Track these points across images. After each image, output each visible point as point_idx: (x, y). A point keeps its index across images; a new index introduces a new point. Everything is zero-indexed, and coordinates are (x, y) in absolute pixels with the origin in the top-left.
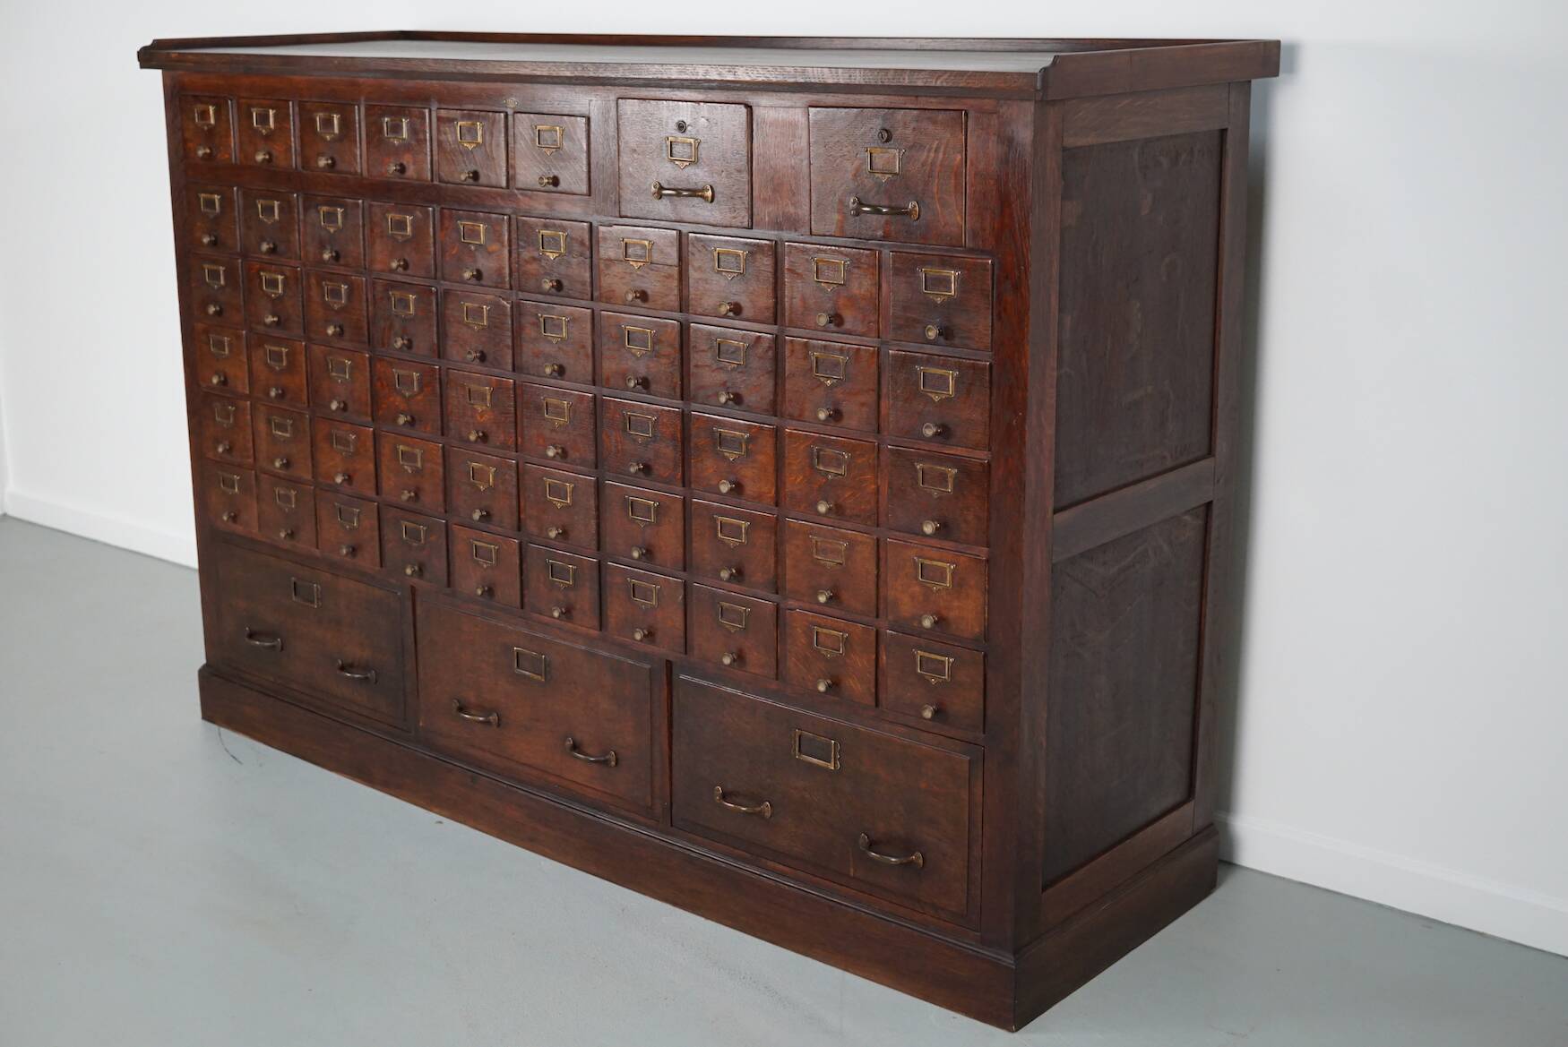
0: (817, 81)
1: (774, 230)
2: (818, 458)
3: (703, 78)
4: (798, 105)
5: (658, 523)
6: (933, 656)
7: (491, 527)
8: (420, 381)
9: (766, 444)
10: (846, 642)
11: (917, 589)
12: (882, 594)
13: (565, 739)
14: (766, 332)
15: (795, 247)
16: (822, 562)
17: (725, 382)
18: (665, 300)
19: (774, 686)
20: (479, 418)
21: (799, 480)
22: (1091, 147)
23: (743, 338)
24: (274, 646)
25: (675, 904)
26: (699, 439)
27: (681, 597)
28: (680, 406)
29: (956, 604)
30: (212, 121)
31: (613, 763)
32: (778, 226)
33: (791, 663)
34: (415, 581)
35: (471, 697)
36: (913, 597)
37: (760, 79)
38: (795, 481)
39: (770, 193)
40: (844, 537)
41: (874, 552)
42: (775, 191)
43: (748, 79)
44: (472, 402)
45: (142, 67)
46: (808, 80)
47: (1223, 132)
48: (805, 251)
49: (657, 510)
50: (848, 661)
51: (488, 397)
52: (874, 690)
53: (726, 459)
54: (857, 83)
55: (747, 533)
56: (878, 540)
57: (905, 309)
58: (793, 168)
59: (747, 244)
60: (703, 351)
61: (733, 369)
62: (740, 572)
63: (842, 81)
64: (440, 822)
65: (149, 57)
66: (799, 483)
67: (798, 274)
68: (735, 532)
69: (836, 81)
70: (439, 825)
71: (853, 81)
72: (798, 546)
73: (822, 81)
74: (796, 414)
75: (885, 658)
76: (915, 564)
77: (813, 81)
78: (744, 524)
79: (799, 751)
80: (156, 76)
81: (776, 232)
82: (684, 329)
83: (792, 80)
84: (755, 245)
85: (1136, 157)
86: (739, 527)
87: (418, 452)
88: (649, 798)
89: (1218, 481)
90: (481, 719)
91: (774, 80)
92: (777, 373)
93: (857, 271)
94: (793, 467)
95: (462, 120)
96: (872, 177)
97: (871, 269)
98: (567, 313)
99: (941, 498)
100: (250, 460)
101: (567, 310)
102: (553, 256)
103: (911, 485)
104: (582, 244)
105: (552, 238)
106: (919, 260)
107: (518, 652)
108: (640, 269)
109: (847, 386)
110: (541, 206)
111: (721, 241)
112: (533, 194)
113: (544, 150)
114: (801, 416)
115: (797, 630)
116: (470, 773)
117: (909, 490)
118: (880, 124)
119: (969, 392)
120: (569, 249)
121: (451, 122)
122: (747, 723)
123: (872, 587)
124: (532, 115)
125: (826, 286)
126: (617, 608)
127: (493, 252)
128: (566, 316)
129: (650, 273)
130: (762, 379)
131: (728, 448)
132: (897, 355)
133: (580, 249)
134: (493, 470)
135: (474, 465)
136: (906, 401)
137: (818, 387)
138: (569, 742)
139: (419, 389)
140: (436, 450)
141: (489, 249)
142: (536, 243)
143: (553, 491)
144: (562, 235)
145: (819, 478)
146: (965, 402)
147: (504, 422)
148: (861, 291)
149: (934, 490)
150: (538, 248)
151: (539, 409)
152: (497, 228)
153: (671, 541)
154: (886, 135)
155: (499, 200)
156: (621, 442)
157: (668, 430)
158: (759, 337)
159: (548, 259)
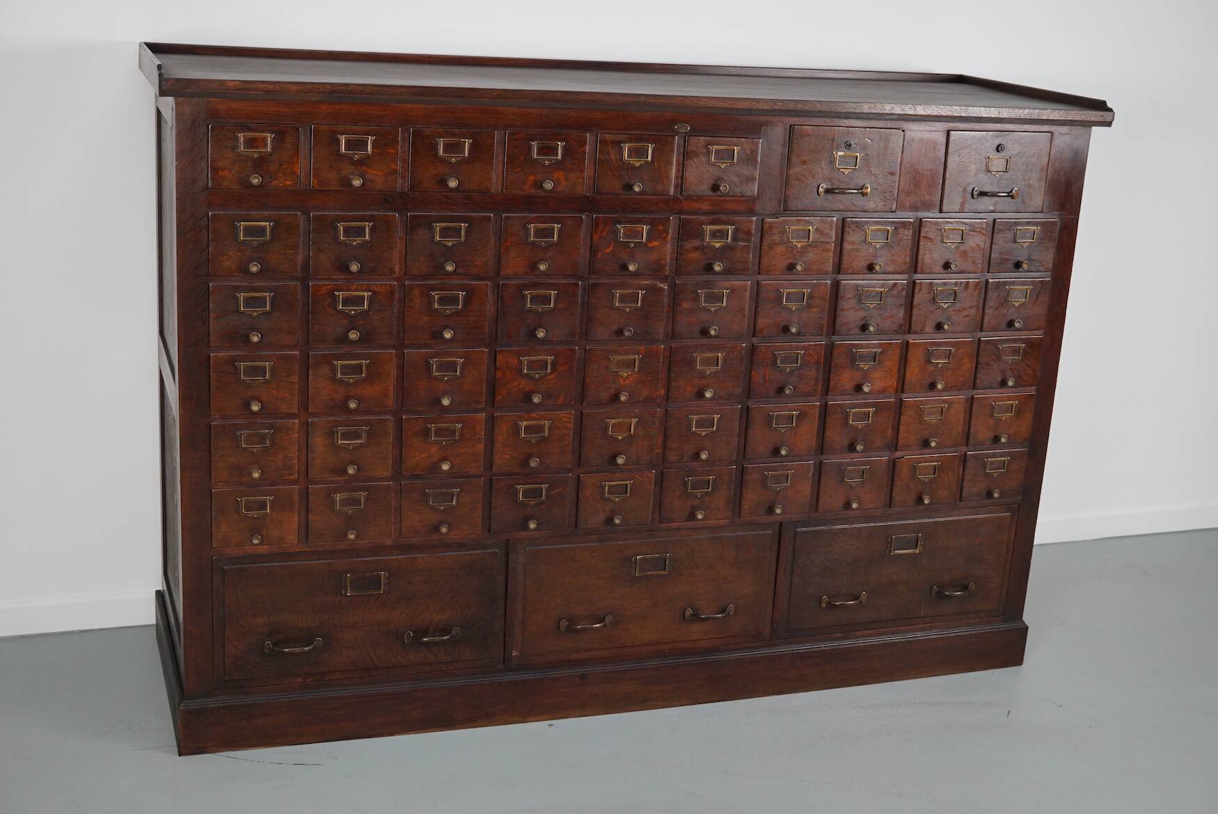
0: (976, 115)
1: (912, 211)
3: (889, 112)
4: (941, 129)
5: (797, 426)
6: (997, 459)
9: (895, 355)
10: (938, 468)
13: (684, 611)
14: (902, 280)
15: (929, 221)
17: (865, 317)
18: (821, 267)
19: (879, 512)
21: (916, 372)
23: (883, 286)
26: (839, 358)
27: (811, 474)
28: (824, 339)
29: (1014, 424)
31: (731, 613)
32: (915, 208)
33: (899, 493)
35: (581, 611)
36: (987, 427)
37: (934, 114)
38: (913, 373)
39: (912, 188)
40: (945, 401)
42: (916, 185)
43: (925, 113)
44: (616, 370)
45: (160, 95)
46: (969, 115)
48: (936, 223)
49: (798, 417)
50: (939, 480)
51: (636, 363)
54: (1003, 117)
55: (871, 416)
57: (1001, 253)
58: (931, 170)
59: (893, 222)
60: (850, 298)
61: (874, 308)
63: (993, 116)
64: (553, 725)
67: (930, 239)
68: (865, 417)
69: (989, 116)
70: (550, 727)
71: (1001, 116)
72: (910, 416)
73: (979, 115)
74: (918, 330)
77: (973, 115)
78: (871, 410)
79: (892, 550)
81: (914, 213)
82: (836, 284)
84: (902, 222)
86: (866, 413)
91: (945, 114)
92: (910, 306)
93: (972, 233)
94: (913, 365)
95: (630, 142)
96: (989, 174)
97: (982, 231)
98: (727, 286)
99: (1012, 364)
100: (292, 477)
101: (728, 284)
102: (717, 245)
103: (994, 360)
104: (749, 233)
105: (719, 231)
106: (1015, 222)
107: (641, 559)
108: (802, 247)
109: (958, 306)
110: (706, 207)
111: (873, 222)
112: (700, 198)
113: (718, 164)
114: (921, 330)
115: (905, 470)
116: (580, 673)
117: (992, 362)
118: (997, 142)
119: (1037, 298)
120: (735, 238)
121: (618, 144)
122: (852, 545)
123: (960, 428)
124: (708, 138)
125: (951, 244)
126: (752, 496)
127: (653, 247)
128: (726, 289)
129: (810, 249)
130: (895, 310)
131: (863, 361)
132: (994, 282)
133: (745, 237)
134: (634, 421)
135: (613, 421)
136: (996, 309)
137: (938, 309)
138: (689, 612)
139: (552, 369)
140: (567, 417)
141: (650, 245)
142: (701, 235)
143: (700, 424)
144: (731, 229)
145: (931, 368)
146: (1034, 304)
147: (650, 380)
148: (974, 245)
149: (1010, 359)
150: (703, 239)
151: (691, 363)
152: (661, 228)
153: (807, 436)
154: (999, 148)
155: (662, 205)
156: (769, 374)
157: (813, 358)
158: (896, 283)
159: (712, 247)
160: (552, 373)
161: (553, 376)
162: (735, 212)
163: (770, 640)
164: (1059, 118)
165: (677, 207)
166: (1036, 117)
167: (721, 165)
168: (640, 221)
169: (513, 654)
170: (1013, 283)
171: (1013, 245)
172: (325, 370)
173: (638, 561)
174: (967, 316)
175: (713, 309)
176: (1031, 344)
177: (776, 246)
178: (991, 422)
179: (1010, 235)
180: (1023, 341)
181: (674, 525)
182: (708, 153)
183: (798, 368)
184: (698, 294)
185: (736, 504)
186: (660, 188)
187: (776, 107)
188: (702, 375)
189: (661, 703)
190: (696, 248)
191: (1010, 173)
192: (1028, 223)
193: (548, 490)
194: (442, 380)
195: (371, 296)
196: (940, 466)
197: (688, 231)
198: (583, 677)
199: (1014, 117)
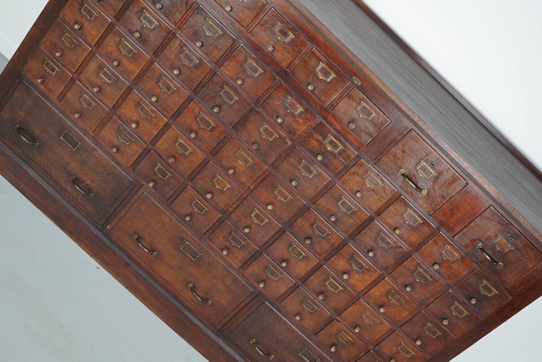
2: (391, 294)
5: (300, 260)
7: (211, 201)
9: (373, 276)
12: (379, 340)
13: (190, 283)
14: (406, 248)
15: (443, 236)
16: (364, 319)
17: (373, 247)
18: (371, 204)
20: (237, 165)
21: (377, 293)
23: (394, 242)
26: (345, 253)
27: (290, 286)
28: (345, 237)
31: (208, 304)
32: (441, 223)
33: (323, 333)
35: (147, 238)
38: (375, 292)
39: (448, 213)
40: (380, 319)
41: (388, 330)
42: (451, 214)
44: (238, 157)
48: (446, 240)
49: (304, 257)
50: (348, 347)
51: (249, 163)
53: (352, 267)
55: (340, 291)
56: (392, 328)
59: (424, 219)
60: (373, 232)
61: (381, 247)
68: (335, 288)
70: (97, 268)
72: (357, 308)
74: (395, 277)
75: (362, 354)
78: (341, 288)
79: (301, 353)
82: (371, 219)
84: (428, 223)
86: (338, 287)
87: (191, 149)
88: (217, 322)
91: (493, 196)
92: (399, 262)
93: (460, 262)
94: (378, 289)
95: (326, 65)
99: (428, 336)
100: (73, 70)
102: (329, 149)
103: (420, 326)
104: (349, 157)
105: (335, 143)
107: (187, 244)
108: (369, 188)
109: (423, 286)
110: (338, 127)
111: (415, 209)
112: (339, 121)
113: (359, 113)
114: (396, 279)
115: (335, 328)
116: (127, 262)
119: (467, 321)
120: (340, 153)
121: (319, 60)
122: (285, 332)
123: (377, 337)
124: (365, 96)
125: (445, 256)
126: (255, 268)
127: (297, 121)
128: (317, 171)
129: (373, 192)
130: (390, 258)
131: (355, 264)
132: (451, 293)
133: (346, 158)
134: (229, 186)
135: (220, 177)
136: (442, 306)
137: (412, 278)
138: (191, 285)
140: (201, 156)
141: (297, 119)
142: (325, 137)
143: (257, 216)
144: (341, 147)
145: (386, 299)
146: (463, 322)
147: (250, 176)
149: (428, 333)
150: (324, 140)
151: (274, 188)
152: (309, 116)
153: (301, 269)
155: (318, 107)
156: (306, 227)
157: (333, 240)
158: (402, 247)
159: (326, 147)
160: (209, 131)
161: (208, 133)
162: (350, 143)
163: (217, 331)
165: (324, 114)
167: (361, 114)
168: (301, 104)
169: (107, 227)
170: (461, 303)
171: (477, 287)
172: (117, 39)
173: (186, 244)
174: (425, 295)
175: (303, 174)
176: (445, 337)
177: (357, 175)
178: (395, 349)
179: (479, 281)
180: (442, 332)
181: (213, 245)
182: (359, 104)
183: (322, 237)
184: (302, 161)
185: (246, 264)
186: (323, 98)
187: (408, 113)
188: (275, 197)
189: (150, 306)
192: (494, 285)
193: (170, 178)
194: (161, 89)
195: (158, 25)
196: (352, 343)
197: (320, 129)
198: (127, 264)
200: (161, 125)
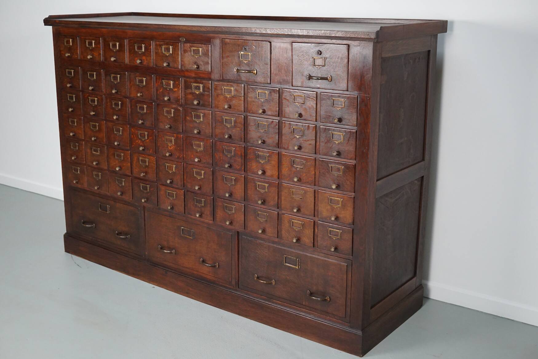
0: (296, 34)
1: (279, 84)
2: (294, 162)
3: (254, 32)
4: (288, 42)
5: (235, 185)
6: (335, 230)
7: (173, 185)
8: (148, 135)
9: (275, 158)
10: (303, 225)
11: (329, 207)
12: (316, 208)
13: (200, 258)
14: (276, 119)
15: (286, 90)
16: (295, 198)
17: (260, 136)
18: (238, 108)
19: (277, 240)
20: (169, 148)
21: (287, 170)
22: (389, 57)
23: (267, 121)
24: (92, 227)
25: (239, 315)
26: (251, 156)
27: (243, 210)
28: (244, 144)
29: (343, 212)
30: (71, 44)
31: (217, 267)
32: (280, 83)
33: (283, 232)
34: (145, 204)
35: (165, 244)
36: (327, 210)
37: (275, 33)
38: (285, 170)
39: (277, 72)
40: (303, 189)
41: (314, 195)
42: (279, 71)
43: (271, 33)
44: (167, 142)
45: (45, 25)
46: (292, 34)
47: (429, 51)
48: (290, 92)
49: (235, 180)
50: (304, 232)
51: (173, 141)
52: (313, 241)
53: (261, 162)
54: (310, 35)
55: (267, 188)
56: (315, 190)
57: (326, 112)
58: (286, 63)
59: (269, 89)
60: (252, 126)
61: (263, 132)
62: (264, 201)
63: (305, 34)
64: (154, 287)
65: (48, 21)
66: (287, 171)
67: (287, 99)
68: (264, 188)
69: (302, 34)
70: (153, 288)
71: (309, 34)
72: (286, 193)
73: (297, 34)
74: (286, 147)
75: (317, 230)
76: (329, 199)
77: (294, 34)
78: (267, 185)
79: (285, 262)
80: (50, 28)
81: (279, 85)
82: (246, 118)
83: (287, 34)
84: (272, 89)
85: (403, 60)
86: (265, 186)
87: (147, 160)
88: (230, 279)
89: (426, 169)
90: (169, 252)
91: (280, 33)
92: (280, 133)
93: (308, 99)
94: (285, 166)
95: (164, 45)
96: (314, 67)
97: (314, 98)
98: (203, 112)
99: (338, 176)
101: (203, 111)
103: (327, 172)
104: (209, 88)
105: (197, 86)
106: (331, 95)
107: (183, 229)
108: (230, 97)
109: (305, 138)
110: (193, 75)
111: (259, 88)
112: (191, 71)
113: (195, 56)
114: (288, 148)
115: (286, 221)
117: (327, 173)
118: (317, 49)
119: (348, 140)
120: (204, 90)
121: (161, 46)
122: (266, 253)
124: (190, 44)
125: (298, 104)
126: (220, 214)
127: (175, 91)
128: (202, 113)
129: (233, 99)
130: (274, 135)
131: (261, 159)
132: (322, 128)
133: (208, 90)
134: (175, 166)
136: (326, 143)
137: (294, 138)
138: (201, 260)
139: (147, 138)
142: (191, 88)
144: (201, 85)
145: (294, 169)
146: (347, 144)
147: (179, 149)
148: (310, 106)
149: (336, 173)
150: (192, 90)
151: (192, 145)
152: (177, 83)
153: (239, 191)
154: (320, 53)
155: (178, 73)
156: (222, 157)
157: (239, 152)
158: (273, 121)
159: (196, 93)
160: (147, 139)
161: (148, 141)
162: (204, 79)
163: (235, 287)
164: (342, 36)
165: (182, 74)
166: (328, 35)
168: (170, 79)
170: (334, 130)
171: (332, 108)
174: (310, 144)
175: (198, 122)
176: (347, 167)
177: (219, 96)
179: (329, 102)
180: (343, 164)
182: (191, 51)
183: (233, 156)
184: (192, 114)
186: (176, 66)
190: (190, 93)
191: (326, 67)
192: (339, 96)
193: (149, 188)
197: (187, 86)
199: (316, 35)
200: (129, 157)
